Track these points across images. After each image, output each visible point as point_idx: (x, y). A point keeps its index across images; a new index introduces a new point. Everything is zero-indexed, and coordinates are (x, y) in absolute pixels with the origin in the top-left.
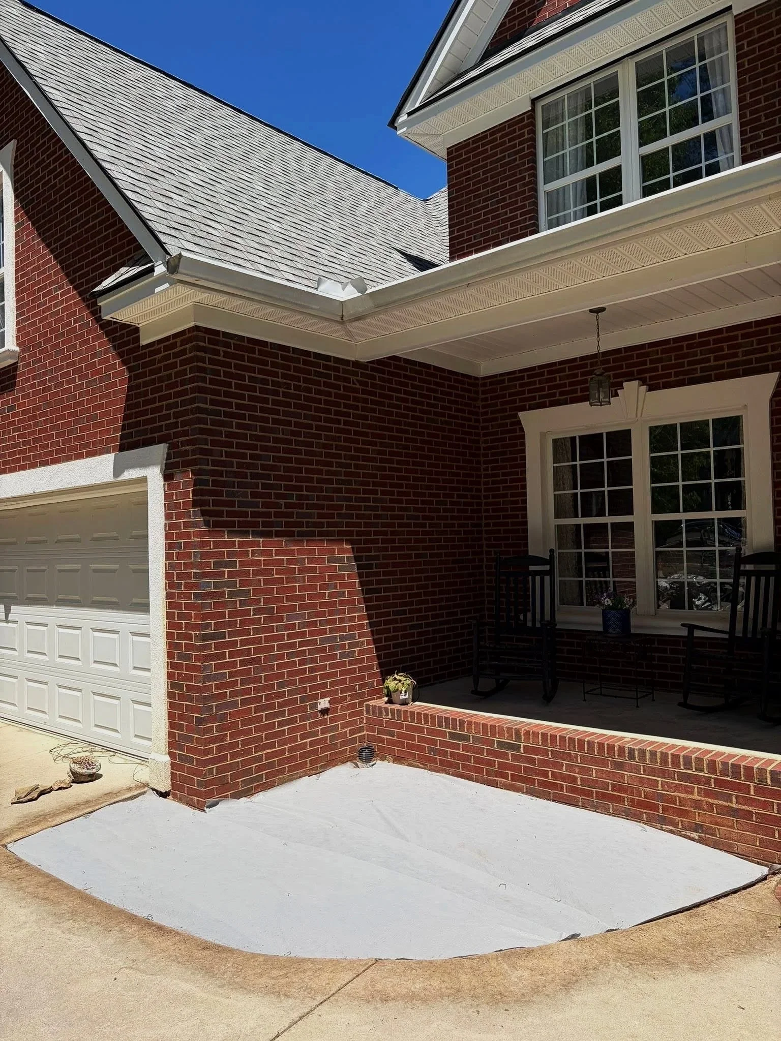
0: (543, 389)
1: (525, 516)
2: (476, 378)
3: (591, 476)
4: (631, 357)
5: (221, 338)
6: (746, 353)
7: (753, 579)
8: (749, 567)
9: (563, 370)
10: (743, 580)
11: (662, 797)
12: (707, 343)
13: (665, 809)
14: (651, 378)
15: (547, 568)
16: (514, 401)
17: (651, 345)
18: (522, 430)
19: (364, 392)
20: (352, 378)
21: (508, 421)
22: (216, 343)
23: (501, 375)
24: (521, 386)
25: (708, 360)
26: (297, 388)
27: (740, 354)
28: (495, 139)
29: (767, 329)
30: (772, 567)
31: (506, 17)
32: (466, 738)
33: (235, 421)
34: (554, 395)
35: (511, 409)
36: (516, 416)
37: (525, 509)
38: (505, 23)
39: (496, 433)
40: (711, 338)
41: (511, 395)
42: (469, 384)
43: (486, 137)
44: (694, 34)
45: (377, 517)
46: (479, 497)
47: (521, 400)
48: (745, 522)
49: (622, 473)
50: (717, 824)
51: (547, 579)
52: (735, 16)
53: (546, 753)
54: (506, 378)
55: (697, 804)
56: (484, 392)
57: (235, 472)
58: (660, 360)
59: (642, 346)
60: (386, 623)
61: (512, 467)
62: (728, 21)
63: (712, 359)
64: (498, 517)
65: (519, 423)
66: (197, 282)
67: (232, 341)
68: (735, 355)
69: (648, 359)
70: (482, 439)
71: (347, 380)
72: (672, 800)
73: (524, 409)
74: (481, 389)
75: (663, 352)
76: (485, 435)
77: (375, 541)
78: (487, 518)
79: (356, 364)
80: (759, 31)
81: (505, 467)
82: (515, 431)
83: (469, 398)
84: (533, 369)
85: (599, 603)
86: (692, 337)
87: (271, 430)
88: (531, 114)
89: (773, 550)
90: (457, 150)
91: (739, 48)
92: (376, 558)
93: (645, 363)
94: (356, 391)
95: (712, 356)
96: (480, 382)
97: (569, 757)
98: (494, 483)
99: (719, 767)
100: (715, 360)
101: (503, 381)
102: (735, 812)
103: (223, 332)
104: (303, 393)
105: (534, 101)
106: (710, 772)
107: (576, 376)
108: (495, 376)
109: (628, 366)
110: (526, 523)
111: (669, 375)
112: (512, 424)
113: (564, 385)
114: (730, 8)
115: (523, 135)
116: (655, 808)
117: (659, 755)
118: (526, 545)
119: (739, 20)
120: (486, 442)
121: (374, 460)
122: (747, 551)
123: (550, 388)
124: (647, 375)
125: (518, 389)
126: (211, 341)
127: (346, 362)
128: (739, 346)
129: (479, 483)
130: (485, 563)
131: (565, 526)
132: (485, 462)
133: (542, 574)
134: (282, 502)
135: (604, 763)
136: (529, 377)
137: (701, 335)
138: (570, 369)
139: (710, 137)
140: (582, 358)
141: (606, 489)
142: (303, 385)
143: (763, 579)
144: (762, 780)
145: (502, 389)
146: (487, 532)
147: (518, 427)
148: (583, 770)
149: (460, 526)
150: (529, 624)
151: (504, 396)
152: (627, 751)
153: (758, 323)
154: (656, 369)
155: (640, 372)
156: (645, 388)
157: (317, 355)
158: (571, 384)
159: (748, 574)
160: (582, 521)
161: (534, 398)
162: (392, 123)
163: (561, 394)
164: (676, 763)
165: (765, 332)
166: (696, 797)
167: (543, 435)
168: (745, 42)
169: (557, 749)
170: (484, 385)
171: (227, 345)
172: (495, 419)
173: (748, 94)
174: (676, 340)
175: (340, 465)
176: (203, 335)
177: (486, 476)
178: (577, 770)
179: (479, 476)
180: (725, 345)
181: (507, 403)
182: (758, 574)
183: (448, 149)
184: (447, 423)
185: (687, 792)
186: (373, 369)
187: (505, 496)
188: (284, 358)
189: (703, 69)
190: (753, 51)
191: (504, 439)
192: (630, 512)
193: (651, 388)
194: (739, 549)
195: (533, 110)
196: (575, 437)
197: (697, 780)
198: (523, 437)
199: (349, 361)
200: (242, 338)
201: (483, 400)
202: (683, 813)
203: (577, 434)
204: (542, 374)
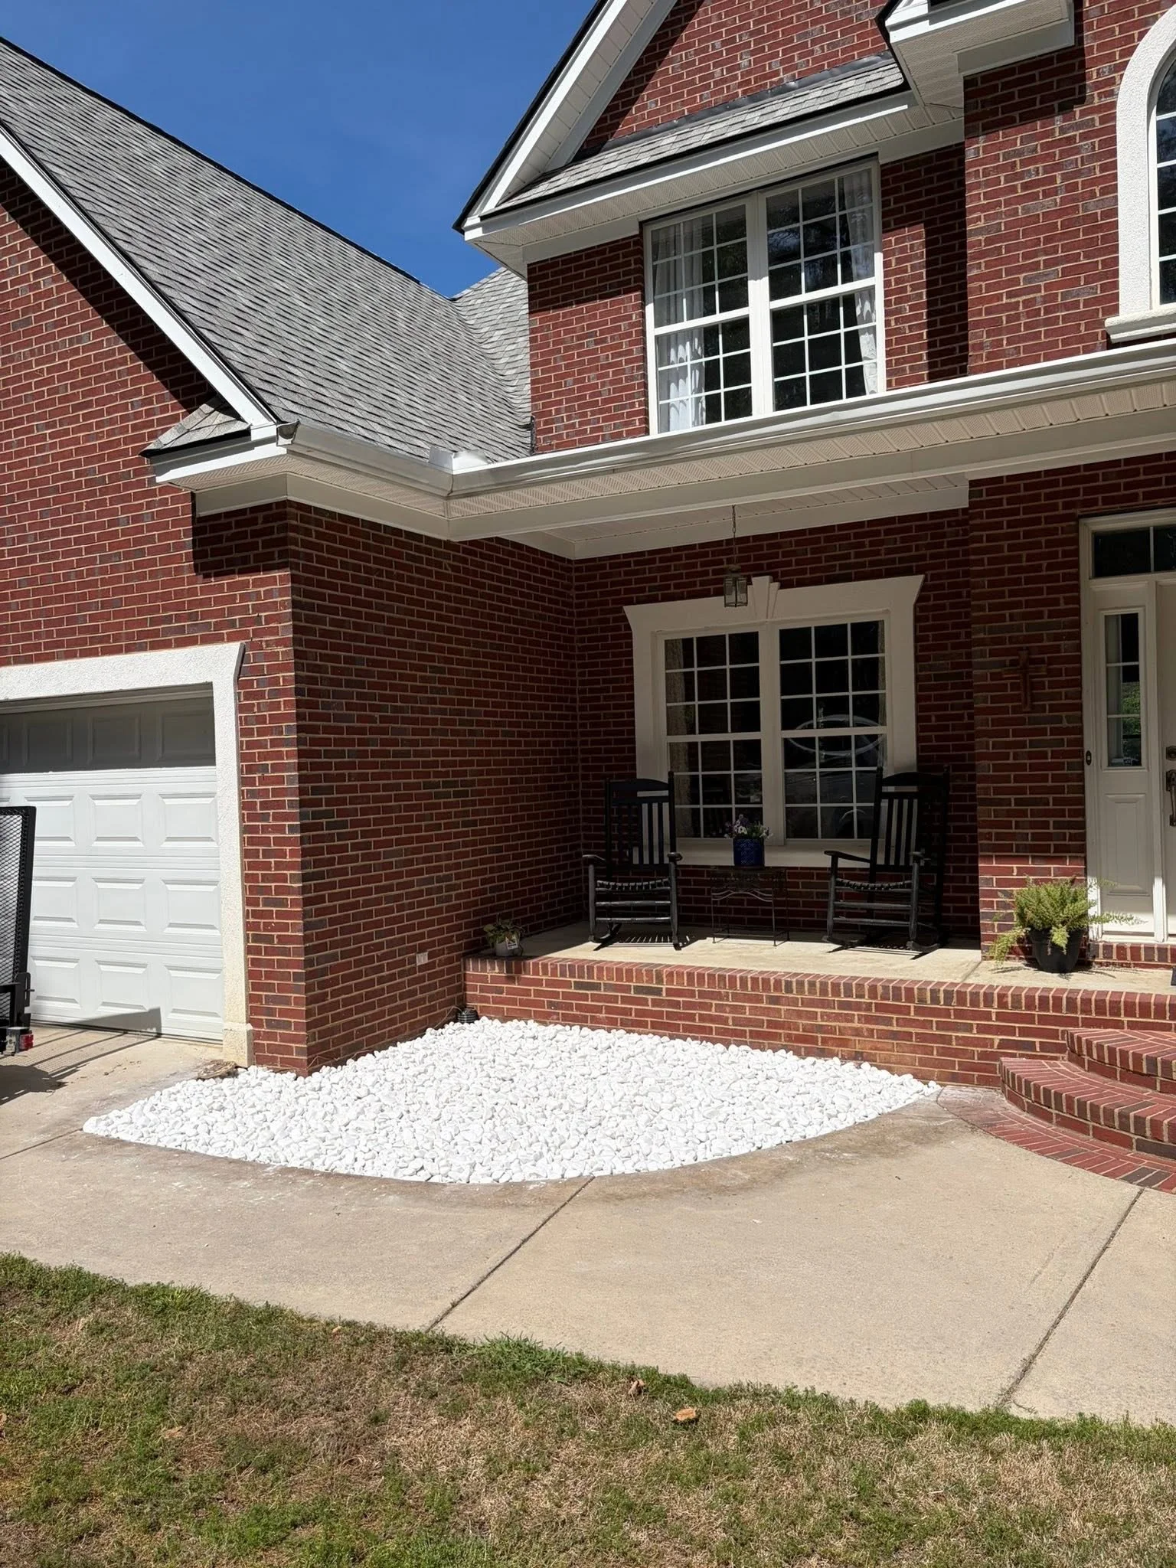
0: (654, 579)
1: (633, 732)
2: (570, 561)
3: (711, 685)
4: (761, 548)
5: (313, 515)
6: (889, 552)
7: (896, 802)
8: (891, 789)
9: (679, 558)
10: (885, 804)
11: (821, 1029)
12: (847, 537)
13: (824, 1041)
14: (784, 574)
15: (666, 793)
16: (618, 592)
17: (784, 535)
18: (628, 627)
19: (457, 579)
20: (445, 561)
21: (611, 616)
22: (308, 520)
23: (601, 559)
24: (626, 573)
25: (847, 557)
26: (389, 575)
27: (883, 552)
28: (593, 264)
29: (911, 527)
30: (913, 789)
31: (607, 110)
32: (596, 987)
33: (328, 617)
34: (668, 587)
35: (614, 602)
36: (621, 610)
37: (633, 723)
38: (606, 118)
39: (595, 630)
40: (852, 532)
41: (613, 584)
42: (563, 568)
43: (579, 258)
44: (834, 176)
45: (472, 733)
46: (574, 709)
47: (627, 591)
48: (885, 740)
49: (749, 682)
50: (876, 1049)
51: (666, 806)
52: (882, 166)
53: (692, 994)
54: (608, 562)
55: (857, 1032)
56: (578, 579)
57: (330, 679)
58: (794, 553)
59: (774, 536)
60: (483, 862)
61: (615, 672)
62: (874, 168)
63: (852, 555)
64: (598, 734)
65: (625, 619)
66: (309, 454)
67: (324, 519)
68: (878, 553)
69: (780, 551)
70: (577, 637)
71: (439, 565)
72: (832, 1030)
73: (630, 602)
74: (574, 574)
75: (798, 543)
76: (580, 632)
77: (470, 763)
78: (583, 734)
79: (448, 544)
80: (907, 188)
81: (606, 673)
82: (618, 628)
83: (563, 586)
84: (642, 554)
85: (730, 831)
86: (832, 528)
87: (365, 628)
88: (638, 240)
89: (915, 770)
90: (541, 269)
91: (885, 204)
92: (472, 783)
93: (776, 555)
94: (447, 577)
95: (852, 551)
96: (574, 566)
97: (718, 996)
98: (592, 691)
99: (880, 990)
100: (856, 557)
101: (604, 567)
102: (895, 1035)
103: (315, 508)
104: (395, 582)
105: (642, 224)
106: (870, 998)
107: (694, 565)
108: (593, 560)
109: (757, 558)
110: (633, 741)
111: (804, 572)
112: (615, 620)
113: (680, 576)
114: (876, 154)
115: (628, 264)
116: (814, 1040)
117: (818, 985)
118: (634, 767)
119: (887, 170)
120: (582, 640)
121: (468, 663)
122: (888, 773)
123: (663, 579)
124: (779, 570)
125: (623, 578)
126: (303, 519)
127: (437, 542)
128: (882, 542)
129: (573, 691)
130: (581, 789)
131: (677, 744)
132: (581, 666)
133: (660, 800)
134: (377, 715)
135: (758, 999)
136: (637, 563)
137: (841, 527)
138: (688, 557)
139: (849, 300)
140: (702, 545)
141: (729, 701)
142: (395, 571)
143: (906, 802)
144: (922, 1000)
145: (603, 576)
146: (583, 751)
147: (622, 624)
148: (735, 1009)
149: (556, 744)
150: (636, 861)
151: (605, 585)
152: (783, 984)
153: (903, 519)
154: (789, 564)
155: (770, 566)
156: (777, 584)
157: (409, 534)
158: (688, 575)
159: (890, 797)
160: (700, 738)
161: (643, 590)
162: (459, 226)
163: (677, 586)
164: (836, 992)
165: (908, 529)
166: (856, 1025)
167: (654, 635)
168: (891, 198)
169: (706, 988)
170: (577, 570)
171: (318, 523)
172: (594, 613)
173: (893, 259)
174: (813, 531)
175: (434, 669)
176: (295, 511)
177: (582, 683)
178: (728, 1009)
179: (574, 683)
180: (867, 541)
181: (610, 593)
182: (901, 796)
183: (529, 265)
184: (541, 617)
185: (847, 1021)
186: (465, 551)
187: (607, 707)
188: (376, 538)
189: (843, 218)
190: (900, 210)
191: (605, 638)
192: (757, 728)
193: (784, 585)
194: (880, 770)
195: (641, 234)
196: (692, 639)
197: (857, 1007)
198: (630, 636)
199: (440, 541)
200: (332, 514)
201: (578, 588)
202: (843, 1043)
203: (695, 636)
204: (653, 561)
